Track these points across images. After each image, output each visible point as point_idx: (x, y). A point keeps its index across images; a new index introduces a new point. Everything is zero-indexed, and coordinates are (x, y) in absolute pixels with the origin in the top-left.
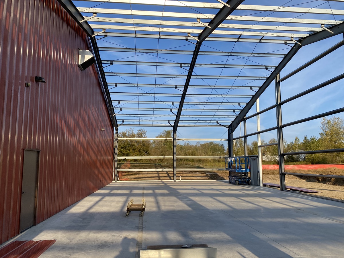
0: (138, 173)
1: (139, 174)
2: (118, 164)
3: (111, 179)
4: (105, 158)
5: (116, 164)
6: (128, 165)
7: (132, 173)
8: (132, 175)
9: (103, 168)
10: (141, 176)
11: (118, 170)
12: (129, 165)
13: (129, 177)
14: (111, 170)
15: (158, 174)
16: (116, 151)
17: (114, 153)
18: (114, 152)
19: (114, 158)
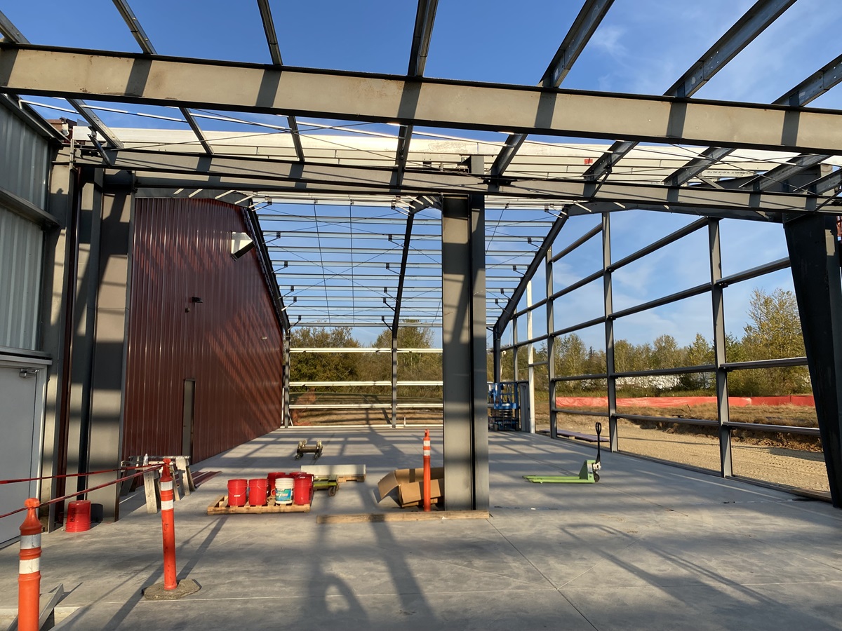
0: (328, 412)
1: (330, 414)
2: (291, 396)
3: (278, 422)
4: (267, 384)
5: (287, 394)
6: (310, 397)
7: (317, 413)
8: (317, 415)
9: (265, 402)
10: (334, 417)
11: (292, 406)
12: (312, 398)
13: (312, 419)
14: (277, 406)
15: (367, 414)
16: (287, 371)
17: (282, 376)
18: (284, 374)
19: (284, 384)
